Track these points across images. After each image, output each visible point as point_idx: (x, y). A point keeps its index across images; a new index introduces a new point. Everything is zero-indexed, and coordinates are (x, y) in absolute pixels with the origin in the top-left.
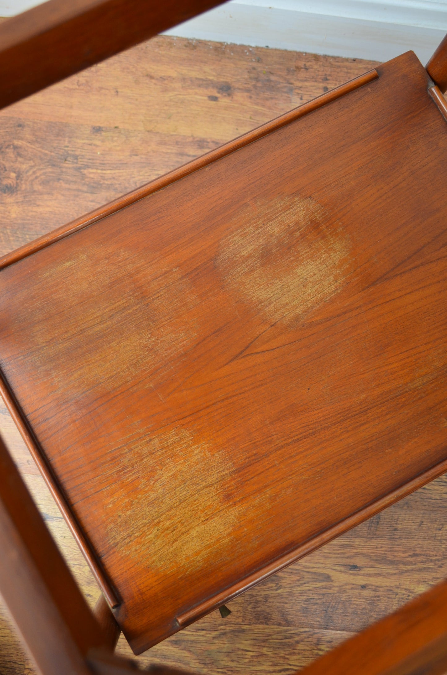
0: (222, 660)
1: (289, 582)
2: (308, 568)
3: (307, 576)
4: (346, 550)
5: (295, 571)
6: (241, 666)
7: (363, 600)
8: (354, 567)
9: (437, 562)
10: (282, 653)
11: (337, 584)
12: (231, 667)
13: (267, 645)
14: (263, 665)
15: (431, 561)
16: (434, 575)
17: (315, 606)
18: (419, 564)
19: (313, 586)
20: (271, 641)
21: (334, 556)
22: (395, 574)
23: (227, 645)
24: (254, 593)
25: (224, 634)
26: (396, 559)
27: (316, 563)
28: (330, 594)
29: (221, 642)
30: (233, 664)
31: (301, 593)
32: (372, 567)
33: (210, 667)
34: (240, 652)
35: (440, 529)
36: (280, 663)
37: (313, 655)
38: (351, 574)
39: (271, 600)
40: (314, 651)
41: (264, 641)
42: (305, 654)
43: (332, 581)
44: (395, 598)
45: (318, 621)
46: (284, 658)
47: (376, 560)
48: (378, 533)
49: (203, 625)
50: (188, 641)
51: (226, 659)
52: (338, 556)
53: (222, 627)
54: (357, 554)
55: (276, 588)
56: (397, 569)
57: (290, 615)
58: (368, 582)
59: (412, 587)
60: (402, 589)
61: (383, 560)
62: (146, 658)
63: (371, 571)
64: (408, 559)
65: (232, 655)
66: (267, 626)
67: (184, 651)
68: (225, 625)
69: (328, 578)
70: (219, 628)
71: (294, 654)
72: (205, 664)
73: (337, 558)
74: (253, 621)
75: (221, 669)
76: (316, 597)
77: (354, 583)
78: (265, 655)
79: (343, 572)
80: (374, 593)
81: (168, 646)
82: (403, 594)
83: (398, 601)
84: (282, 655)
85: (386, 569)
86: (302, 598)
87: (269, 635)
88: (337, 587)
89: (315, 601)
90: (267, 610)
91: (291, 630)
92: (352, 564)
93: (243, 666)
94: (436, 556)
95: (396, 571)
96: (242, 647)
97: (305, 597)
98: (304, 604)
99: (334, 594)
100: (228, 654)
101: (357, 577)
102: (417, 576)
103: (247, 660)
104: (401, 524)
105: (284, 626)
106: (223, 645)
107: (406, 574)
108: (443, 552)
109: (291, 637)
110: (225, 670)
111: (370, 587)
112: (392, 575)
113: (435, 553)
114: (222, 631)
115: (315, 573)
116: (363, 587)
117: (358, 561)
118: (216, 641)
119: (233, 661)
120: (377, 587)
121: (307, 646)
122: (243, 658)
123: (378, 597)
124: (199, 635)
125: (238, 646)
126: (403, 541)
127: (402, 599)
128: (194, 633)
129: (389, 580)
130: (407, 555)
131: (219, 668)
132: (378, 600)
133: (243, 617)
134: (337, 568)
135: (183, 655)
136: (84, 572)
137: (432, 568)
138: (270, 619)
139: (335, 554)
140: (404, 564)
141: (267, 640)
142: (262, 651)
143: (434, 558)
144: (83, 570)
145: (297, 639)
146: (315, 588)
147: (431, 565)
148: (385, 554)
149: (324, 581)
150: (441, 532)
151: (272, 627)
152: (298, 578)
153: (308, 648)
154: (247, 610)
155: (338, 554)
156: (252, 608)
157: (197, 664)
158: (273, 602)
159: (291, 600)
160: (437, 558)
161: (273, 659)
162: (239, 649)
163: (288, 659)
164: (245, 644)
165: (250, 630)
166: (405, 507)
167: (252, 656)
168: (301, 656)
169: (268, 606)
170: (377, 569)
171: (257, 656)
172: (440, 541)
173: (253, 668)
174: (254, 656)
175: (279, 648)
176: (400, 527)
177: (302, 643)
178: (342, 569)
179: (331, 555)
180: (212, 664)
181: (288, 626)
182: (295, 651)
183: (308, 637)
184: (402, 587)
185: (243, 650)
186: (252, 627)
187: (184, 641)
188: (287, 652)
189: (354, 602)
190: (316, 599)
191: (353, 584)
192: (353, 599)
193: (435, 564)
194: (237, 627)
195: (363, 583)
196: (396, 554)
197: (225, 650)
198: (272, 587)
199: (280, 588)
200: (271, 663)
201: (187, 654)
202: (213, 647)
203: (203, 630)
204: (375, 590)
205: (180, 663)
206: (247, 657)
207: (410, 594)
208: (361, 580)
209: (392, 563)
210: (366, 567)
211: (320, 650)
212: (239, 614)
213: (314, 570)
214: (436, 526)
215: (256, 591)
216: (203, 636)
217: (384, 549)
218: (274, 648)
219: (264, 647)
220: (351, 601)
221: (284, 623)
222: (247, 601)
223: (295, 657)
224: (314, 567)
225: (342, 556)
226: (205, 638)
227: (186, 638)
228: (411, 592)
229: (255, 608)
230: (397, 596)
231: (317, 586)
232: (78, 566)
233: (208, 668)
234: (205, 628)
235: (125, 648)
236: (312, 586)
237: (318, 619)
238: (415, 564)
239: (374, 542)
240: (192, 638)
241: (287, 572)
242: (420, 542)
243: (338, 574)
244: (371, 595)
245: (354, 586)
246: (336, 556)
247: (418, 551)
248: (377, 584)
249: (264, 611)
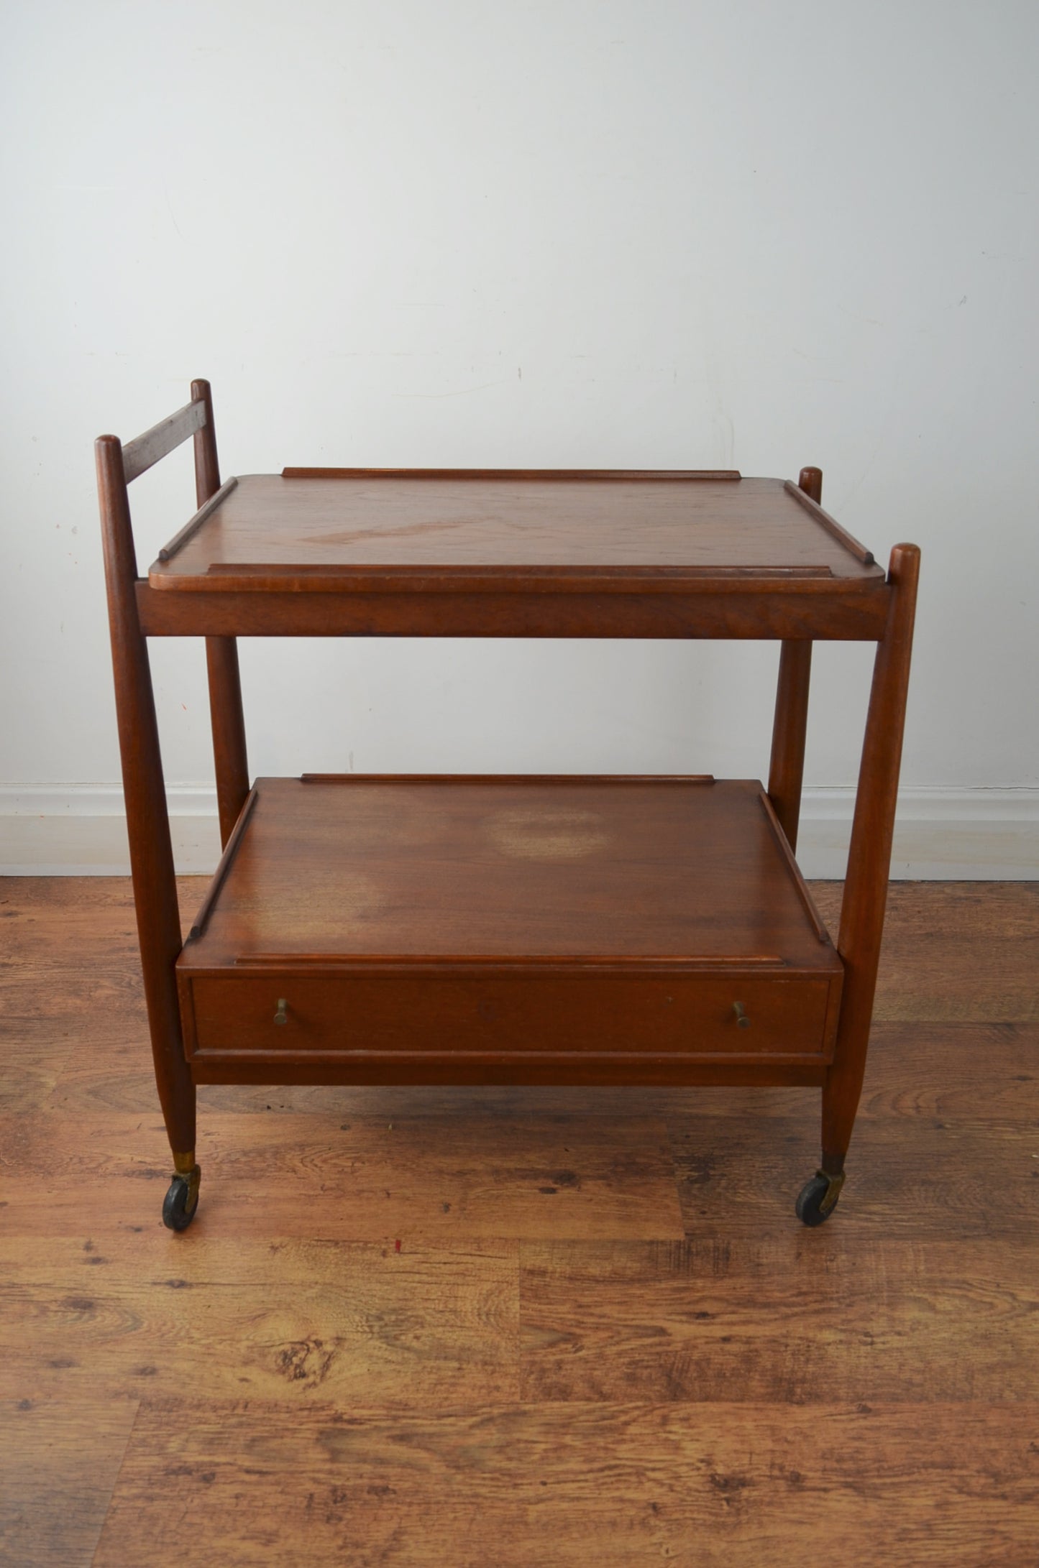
0: (490, 1460)
1: (596, 1340)
2: (625, 1320)
3: (627, 1330)
4: (683, 1295)
5: (602, 1326)
6: (526, 1466)
7: (732, 1357)
8: (703, 1315)
9: (842, 1300)
10: (601, 1442)
11: (679, 1338)
12: (509, 1469)
13: (571, 1431)
14: (568, 1462)
15: (832, 1299)
16: (843, 1316)
17: (649, 1370)
18: (813, 1304)
19: (638, 1343)
20: (577, 1424)
21: (664, 1302)
22: (776, 1319)
23: (497, 1436)
24: (537, 1358)
25: (491, 1420)
26: (771, 1300)
27: (637, 1313)
28: (670, 1352)
29: (486, 1432)
30: (512, 1465)
31: (620, 1354)
32: (733, 1313)
33: (467, 1471)
34: (522, 1445)
35: (832, 1261)
36: (600, 1458)
37: (658, 1441)
38: (700, 1324)
39: (568, 1367)
40: (660, 1434)
41: (566, 1425)
42: (643, 1441)
43: (670, 1335)
44: (786, 1351)
45: (658, 1391)
46: (606, 1449)
47: (738, 1304)
48: (730, 1270)
49: (451, 1408)
50: (423, 1435)
51: (497, 1457)
52: (673, 1302)
53: (484, 1410)
54: (703, 1299)
55: (574, 1349)
56: (778, 1313)
57: (604, 1384)
58: (733, 1333)
59: (811, 1335)
60: (794, 1338)
61: (750, 1303)
62: (346, 1465)
63: (734, 1318)
64: (791, 1299)
65: (508, 1450)
66: (566, 1403)
67: (419, 1450)
68: (491, 1406)
69: (662, 1332)
70: (480, 1411)
71: (623, 1441)
72: (457, 1468)
73: (670, 1305)
74: (541, 1397)
75: (490, 1473)
76: (646, 1358)
77: (708, 1334)
78: (571, 1446)
79: (687, 1322)
80: (748, 1346)
81: (388, 1444)
82: (799, 1345)
83: (793, 1354)
84: (602, 1444)
85: (756, 1314)
86: (622, 1360)
87: (572, 1417)
88: (680, 1342)
89: (645, 1363)
90: (564, 1381)
91: (610, 1406)
92: (697, 1311)
93: (531, 1466)
94: (837, 1292)
95: (777, 1316)
96: (525, 1436)
97: (628, 1359)
98: (628, 1368)
99: (677, 1351)
100: (500, 1449)
101: (710, 1328)
102: (814, 1320)
103: (536, 1457)
104: (767, 1258)
105: (597, 1401)
106: (489, 1437)
107: (795, 1318)
108: (847, 1287)
109: (612, 1417)
110: (497, 1475)
111: (737, 1338)
112: (770, 1321)
113: (834, 1289)
114: (486, 1416)
115: (638, 1327)
116: (726, 1340)
117: (707, 1307)
118: (477, 1431)
119: (510, 1459)
120: (750, 1337)
121: (645, 1428)
122: (527, 1453)
123: (756, 1351)
124: (444, 1425)
125: (517, 1436)
126: (776, 1277)
127: (799, 1350)
128: (435, 1422)
129: (767, 1328)
130: (788, 1294)
131: (484, 1473)
132: (756, 1356)
133: (522, 1392)
134: (673, 1317)
135: (416, 1456)
136: (238, 1349)
137: (836, 1309)
138: (571, 1393)
139: (666, 1300)
140: (786, 1305)
141: (570, 1423)
142: (563, 1441)
143: (836, 1295)
144: (238, 1346)
145: (623, 1418)
146: (642, 1345)
147: (835, 1305)
148: (750, 1295)
149: (655, 1335)
150: (835, 1263)
151: (577, 1403)
152: (610, 1334)
153: (646, 1431)
154: (527, 1383)
155: (673, 1299)
156: (536, 1379)
157: (444, 1469)
158: (572, 1369)
159: (604, 1364)
160: (841, 1295)
161: (587, 1452)
162: (519, 1441)
163: (614, 1450)
164: (529, 1432)
165: (535, 1411)
166: (767, 1238)
167: (546, 1450)
168: (636, 1444)
169: (564, 1376)
170: (743, 1316)
171: (555, 1450)
172: (838, 1274)
173: (549, 1468)
174: (550, 1449)
175: (593, 1434)
176: (765, 1261)
177: (635, 1424)
178: (684, 1318)
179: (660, 1302)
180: (472, 1466)
181: (604, 1401)
182: (624, 1437)
183: (645, 1415)
184: (792, 1335)
185: (527, 1441)
186: (540, 1406)
187: (417, 1435)
188: (610, 1440)
189: (716, 1361)
190: (648, 1361)
191: (707, 1337)
192: (712, 1357)
193: (840, 1303)
194: (512, 1408)
195: (724, 1334)
196: (768, 1294)
197: (493, 1444)
198: (566, 1349)
199: (581, 1350)
200: (582, 1459)
201: (423, 1454)
202: (471, 1441)
203: (450, 1416)
204: (747, 1343)
205: (412, 1468)
206: (535, 1451)
207: (811, 1344)
208: (718, 1331)
209: (766, 1305)
210: (723, 1313)
211: (670, 1432)
212: (513, 1390)
213: (634, 1323)
214: (824, 1257)
215: (541, 1355)
216: (451, 1425)
217: (746, 1289)
218: (585, 1436)
219: (566, 1434)
220: (709, 1359)
221: (596, 1397)
222: (526, 1370)
223: (625, 1447)
224: (633, 1319)
225: (679, 1302)
226: (455, 1428)
227: (420, 1430)
228: (810, 1341)
229: (541, 1379)
230: (789, 1348)
231: (645, 1343)
232: (229, 1342)
233: (464, 1473)
234: (453, 1413)
235: (307, 1453)
236: (635, 1343)
237: (657, 1388)
238: (806, 1305)
239: (728, 1282)
240: (432, 1429)
241: (590, 1328)
242: (805, 1277)
243: (678, 1326)
244: (742, 1349)
245: (710, 1340)
246: (669, 1302)
247: (805, 1289)
248: (748, 1335)
249: (558, 1383)
